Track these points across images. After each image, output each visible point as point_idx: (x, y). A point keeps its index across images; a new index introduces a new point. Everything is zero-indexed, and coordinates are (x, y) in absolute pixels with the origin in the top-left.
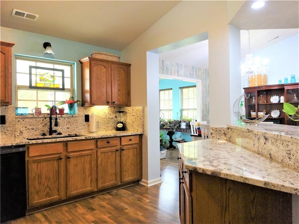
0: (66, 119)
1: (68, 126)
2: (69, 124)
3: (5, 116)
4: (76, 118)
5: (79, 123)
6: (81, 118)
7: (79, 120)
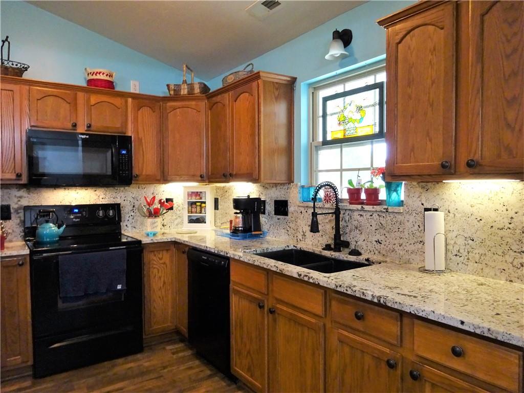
0: (375, 216)
1: (378, 237)
2: (382, 231)
3: (287, 201)
4: (400, 218)
5: (406, 233)
6: (412, 219)
7: (407, 224)
